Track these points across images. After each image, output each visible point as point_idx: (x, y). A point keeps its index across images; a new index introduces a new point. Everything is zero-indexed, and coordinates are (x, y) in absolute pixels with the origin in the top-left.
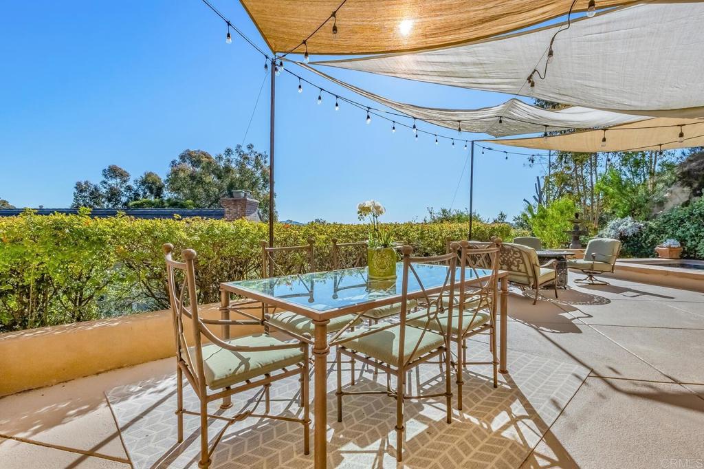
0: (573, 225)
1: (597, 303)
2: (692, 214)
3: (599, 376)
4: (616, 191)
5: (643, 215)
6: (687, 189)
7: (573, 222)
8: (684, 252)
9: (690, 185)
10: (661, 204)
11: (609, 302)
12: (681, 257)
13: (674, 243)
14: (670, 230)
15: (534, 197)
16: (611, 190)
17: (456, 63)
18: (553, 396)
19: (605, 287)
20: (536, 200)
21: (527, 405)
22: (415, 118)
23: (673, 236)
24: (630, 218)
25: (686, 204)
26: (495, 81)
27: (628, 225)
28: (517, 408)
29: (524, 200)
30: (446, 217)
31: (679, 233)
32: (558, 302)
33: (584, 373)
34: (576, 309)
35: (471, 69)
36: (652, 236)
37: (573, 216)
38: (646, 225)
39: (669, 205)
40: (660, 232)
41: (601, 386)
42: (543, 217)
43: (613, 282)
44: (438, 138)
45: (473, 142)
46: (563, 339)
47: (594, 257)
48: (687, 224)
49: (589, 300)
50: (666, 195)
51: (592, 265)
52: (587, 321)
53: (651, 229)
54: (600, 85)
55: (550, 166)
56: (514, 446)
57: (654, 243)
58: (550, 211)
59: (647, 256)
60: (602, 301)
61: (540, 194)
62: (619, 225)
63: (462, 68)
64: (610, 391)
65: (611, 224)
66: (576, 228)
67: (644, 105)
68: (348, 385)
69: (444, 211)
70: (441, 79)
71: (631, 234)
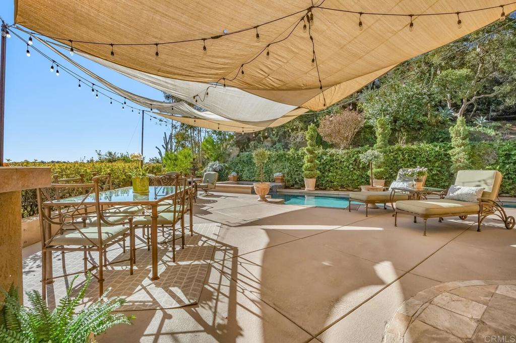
0: (192, 165)
1: (212, 203)
2: (240, 160)
3: (224, 224)
4: (211, 147)
5: (222, 161)
6: (238, 148)
7: (192, 163)
8: (238, 178)
9: (239, 147)
10: (229, 155)
11: (217, 201)
12: (238, 181)
13: (234, 174)
14: (233, 168)
15: (163, 146)
16: (209, 147)
17: (163, 81)
18: (213, 233)
19: (212, 196)
20: (164, 148)
21: (206, 237)
22: (125, 98)
23: (234, 171)
24: (218, 162)
25: (238, 156)
26: (178, 93)
27: (217, 165)
28: (204, 239)
29: (156, 147)
30: (112, 159)
31: (236, 169)
32: (196, 204)
33: (220, 225)
34: (206, 206)
35: (169, 86)
36: (226, 171)
37: (192, 160)
38: (224, 165)
39: (232, 156)
40: (229, 169)
41: (226, 227)
42: (176, 160)
43: (215, 193)
44: (112, 101)
45: (143, 111)
46: (207, 216)
47: (208, 181)
48: (239, 165)
49: (209, 202)
50: (231, 151)
51: (207, 185)
52: (212, 209)
53: (226, 167)
54: (220, 107)
55: (172, 127)
56: (209, 247)
57: (227, 174)
58: (180, 157)
59: (225, 181)
60: (214, 202)
61: (167, 144)
62: (213, 165)
63: (166, 84)
64: (229, 227)
65: (210, 164)
66: (194, 167)
67: (232, 117)
68: (122, 254)
69: (110, 154)
70: (151, 84)
71: (218, 170)
